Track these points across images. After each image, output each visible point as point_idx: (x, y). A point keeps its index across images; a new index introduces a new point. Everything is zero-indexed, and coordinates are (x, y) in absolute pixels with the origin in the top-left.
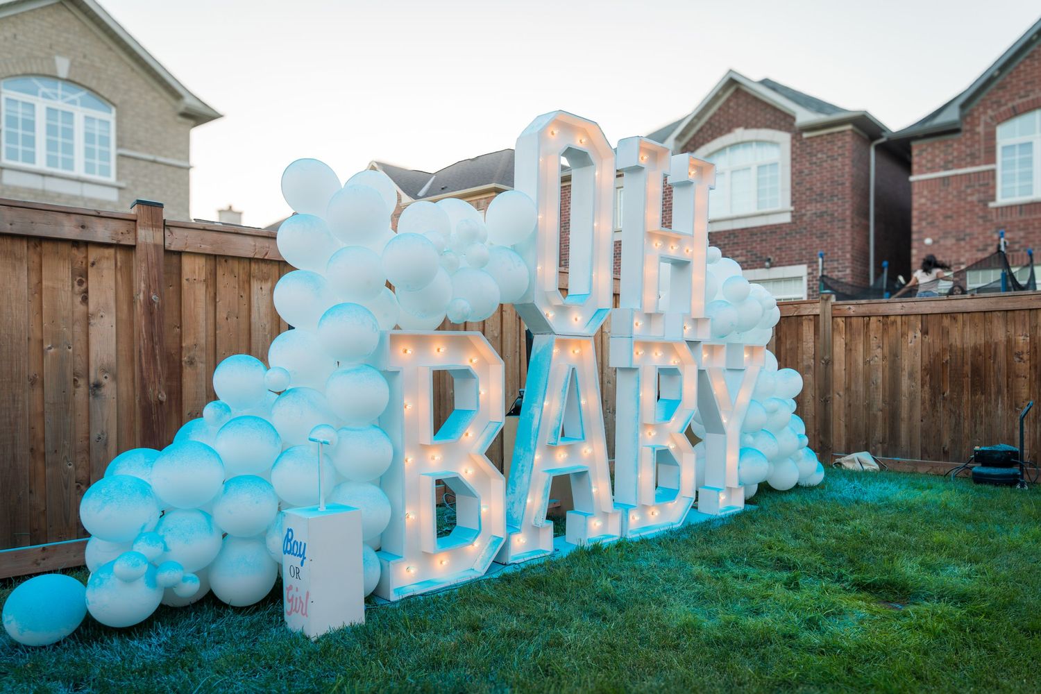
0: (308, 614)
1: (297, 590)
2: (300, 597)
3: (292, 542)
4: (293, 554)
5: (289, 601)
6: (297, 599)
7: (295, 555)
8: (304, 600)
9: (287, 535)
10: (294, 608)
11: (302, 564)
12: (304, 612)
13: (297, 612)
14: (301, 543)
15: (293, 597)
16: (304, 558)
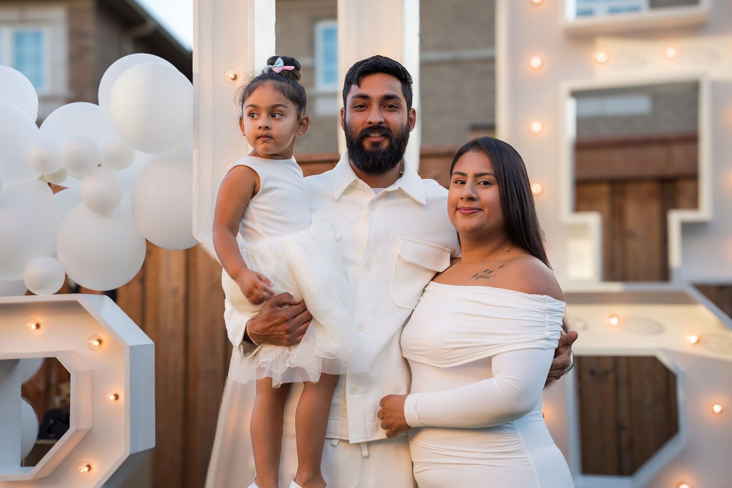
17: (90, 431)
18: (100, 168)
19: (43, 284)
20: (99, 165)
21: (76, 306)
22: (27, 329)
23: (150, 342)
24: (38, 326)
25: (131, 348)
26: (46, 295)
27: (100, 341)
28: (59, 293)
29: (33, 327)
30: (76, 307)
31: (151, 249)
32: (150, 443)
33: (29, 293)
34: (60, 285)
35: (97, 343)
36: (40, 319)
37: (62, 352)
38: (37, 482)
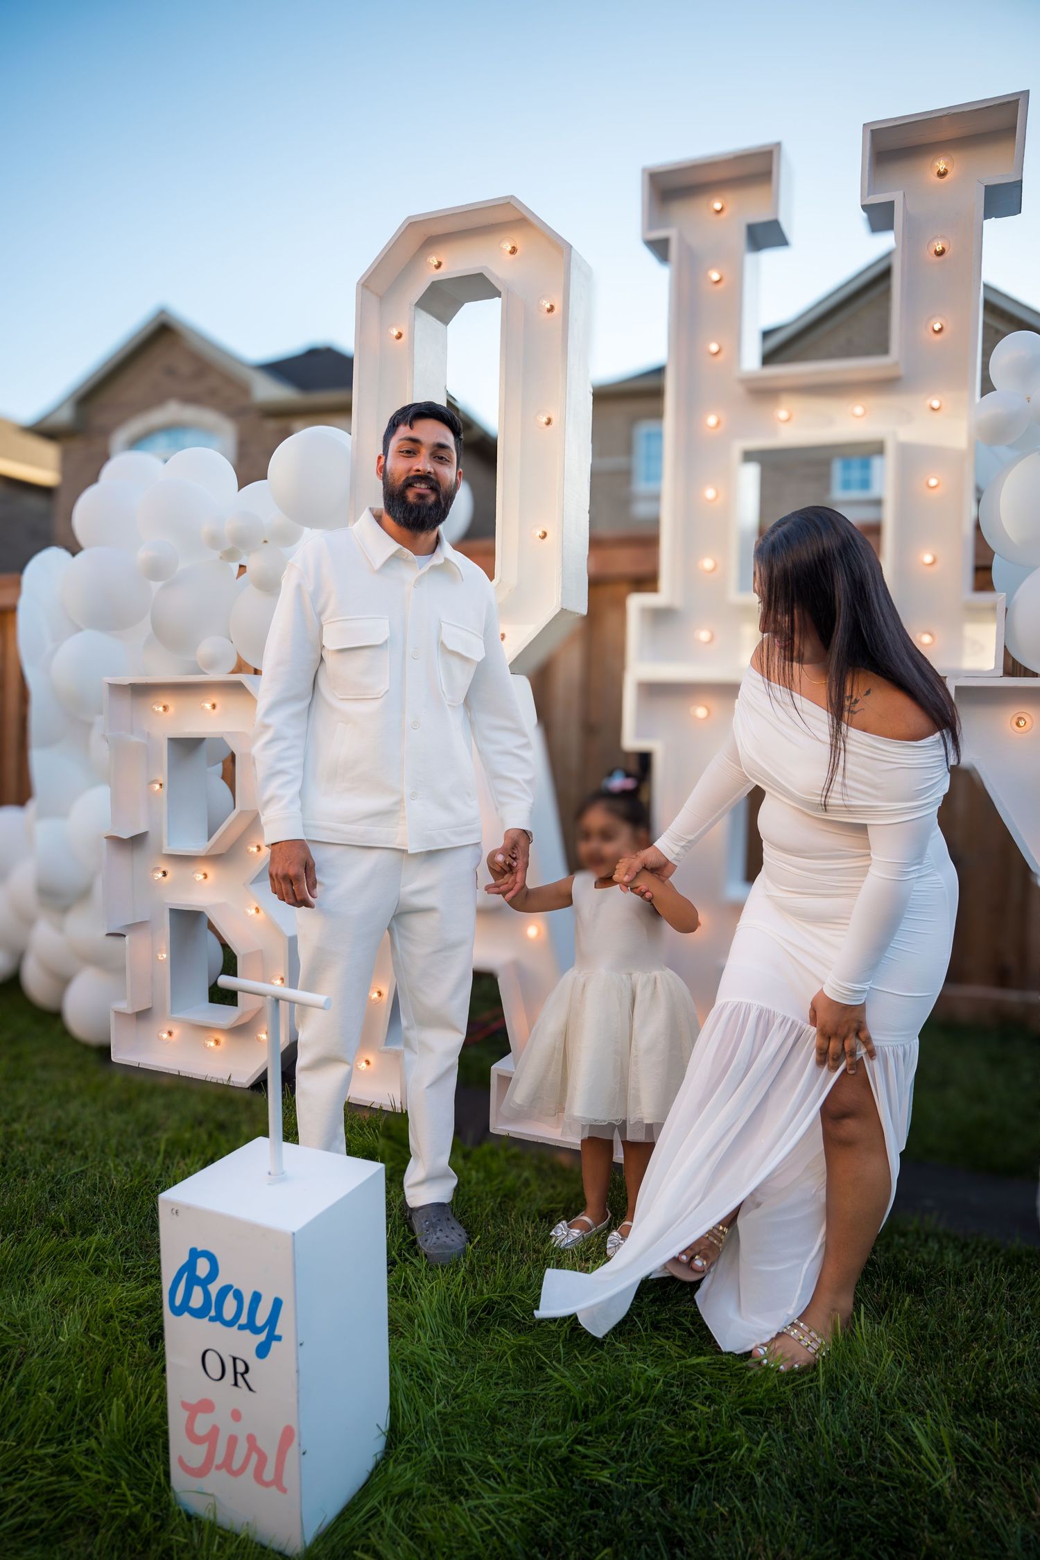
0: (286, 1482)
1: (236, 1416)
2: (251, 1439)
3: (214, 1288)
4: (219, 1317)
5: (196, 1440)
6: (233, 1440)
7: (229, 1324)
8: (270, 1448)
9: (190, 1266)
10: (219, 1457)
11: (262, 1351)
12: (269, 1474)
13: (236, 1473)
14: (257, 1297)
15: (215, 1431)
16: (272, 1337)
18: (266, 544)
19: (212, 664)
20: (265, 542)
22: (203, 708)
24: (214, 706)
26: (220, 674)
28: (233, 672)
29: (208, 706)
30: (238, 687)
34: (232, 664)
36: (215, 699)
37: (229, 733)
38: (215, 859)
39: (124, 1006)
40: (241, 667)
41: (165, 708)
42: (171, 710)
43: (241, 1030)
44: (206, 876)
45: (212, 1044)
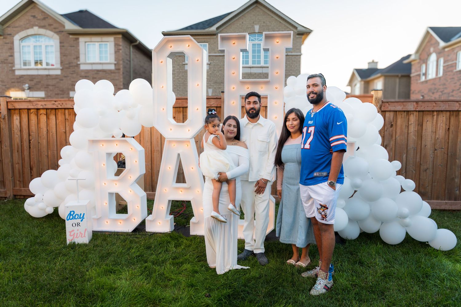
17: (130, 169)
19: (117, 135)
20: (130, 108)
21: (126, 141)
22: (114, 145)
23: (144, 149)
24: (117, 145)
25: (139, 151)
26: (118, 138)
27: (132, 149)
29: (116, 145)
31: (143, 127)
32: (144, 172)
33: (113, 137)
34: (122, 135)
35: (131, 149)
36: (117, 143)
37: (123, 152)
38: (118, 181)
39: (95, 217)
40: (124, 136)
41: (103, 145)
42: (104, 146)
43: (126, 220)
44: (116, 184)
45: (119, 223)
